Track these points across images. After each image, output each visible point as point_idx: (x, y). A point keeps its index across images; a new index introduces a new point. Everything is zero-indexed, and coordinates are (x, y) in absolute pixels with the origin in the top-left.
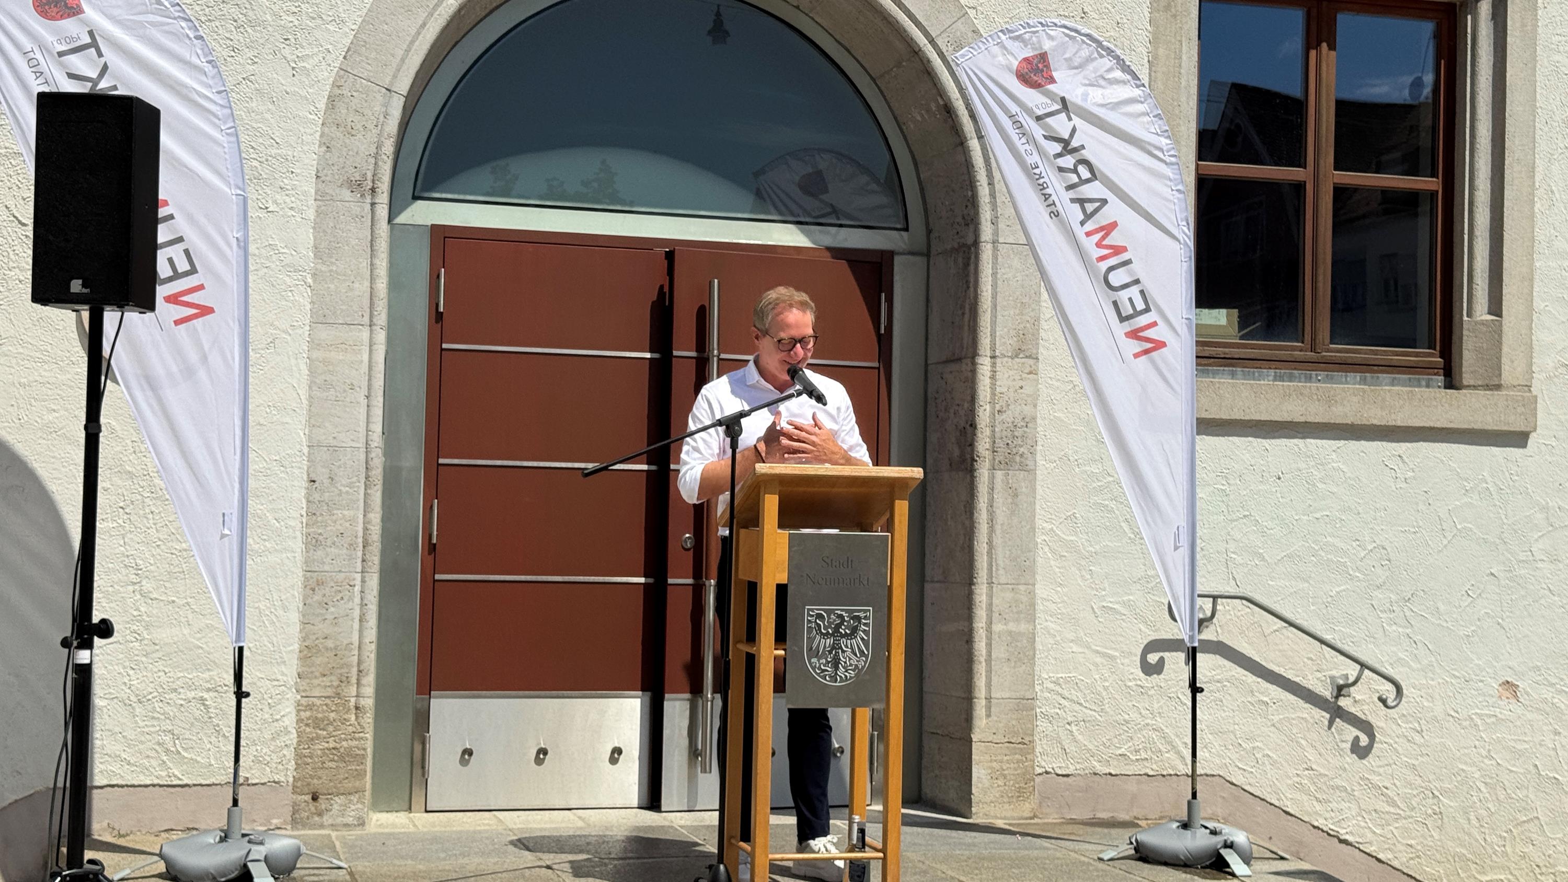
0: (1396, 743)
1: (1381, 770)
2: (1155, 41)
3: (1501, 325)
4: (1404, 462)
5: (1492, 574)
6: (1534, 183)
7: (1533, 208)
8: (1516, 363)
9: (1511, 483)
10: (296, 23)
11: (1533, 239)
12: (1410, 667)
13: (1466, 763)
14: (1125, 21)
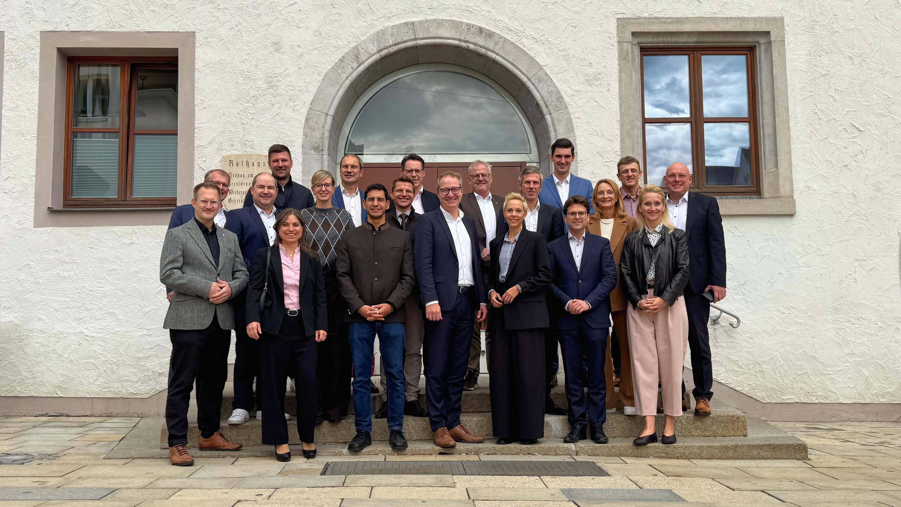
3: (778, 172)
4: (738, 229)
5: (780, 273)
6: (789, 114)
8: (785, 187)
9: (787, 236)
11: (790, 137)
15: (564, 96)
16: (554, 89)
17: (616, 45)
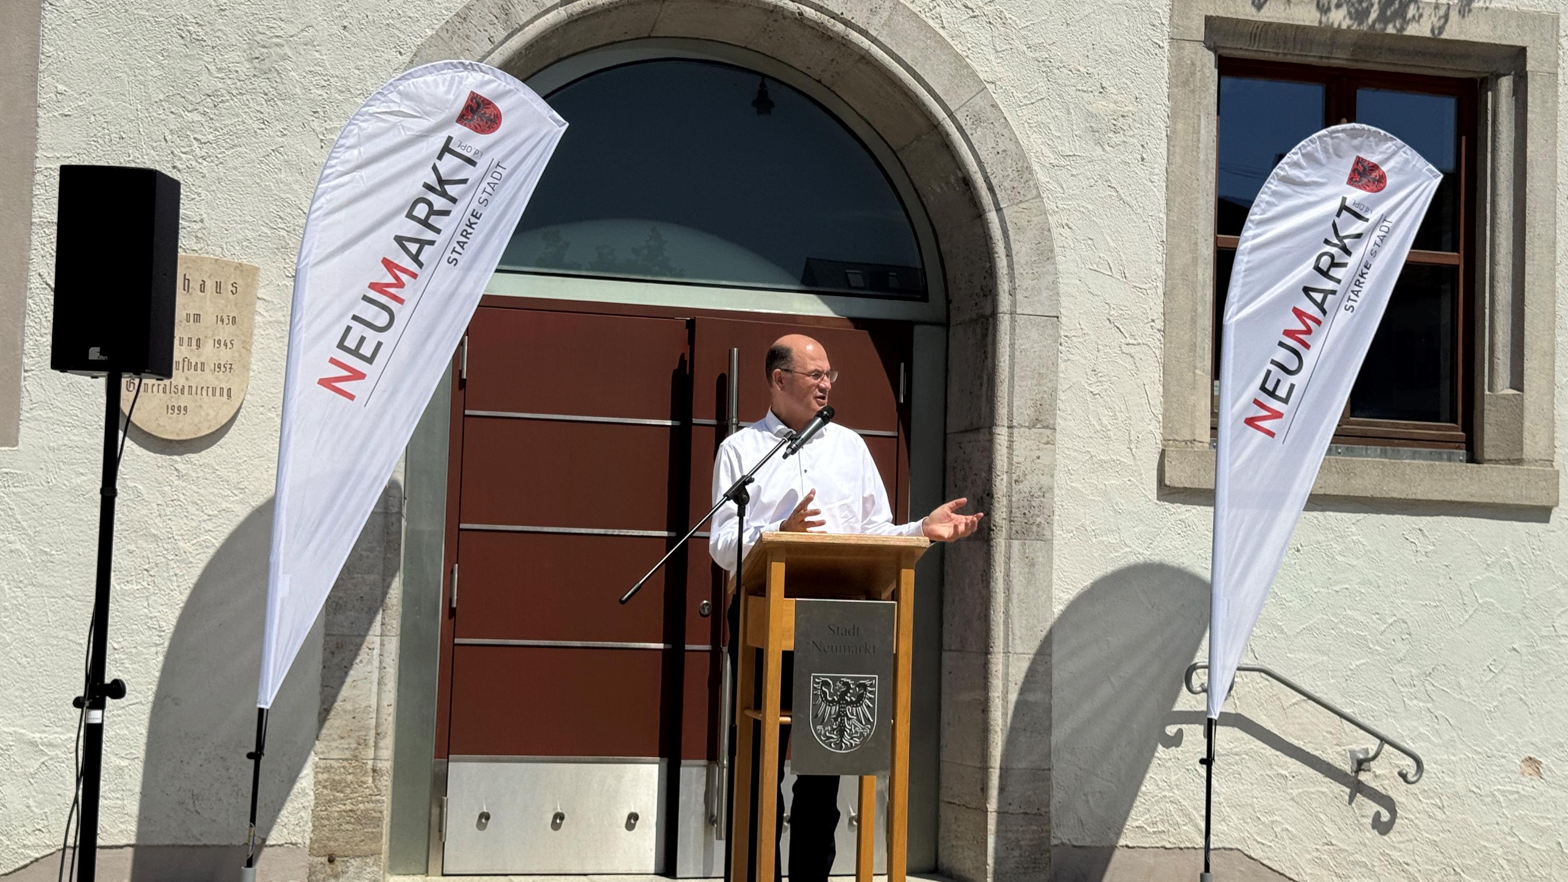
0: (1417, 818)
1: (1402, 846)
2: (1173, 116)
3: (1522, 400)
4: (1424, 535)
5: (1514, 649)
6: (1555, 258)
7: (1554, 283)
8: (1537, 439)
9: (1533, 557)
10: (325, 96)
11: (1554, 313)
12: (1430, 742)
13: (1488, 840)
14: (1144, 96)
15: (1036, 167)
16: (1011, 146)
17: (1166, 45)
